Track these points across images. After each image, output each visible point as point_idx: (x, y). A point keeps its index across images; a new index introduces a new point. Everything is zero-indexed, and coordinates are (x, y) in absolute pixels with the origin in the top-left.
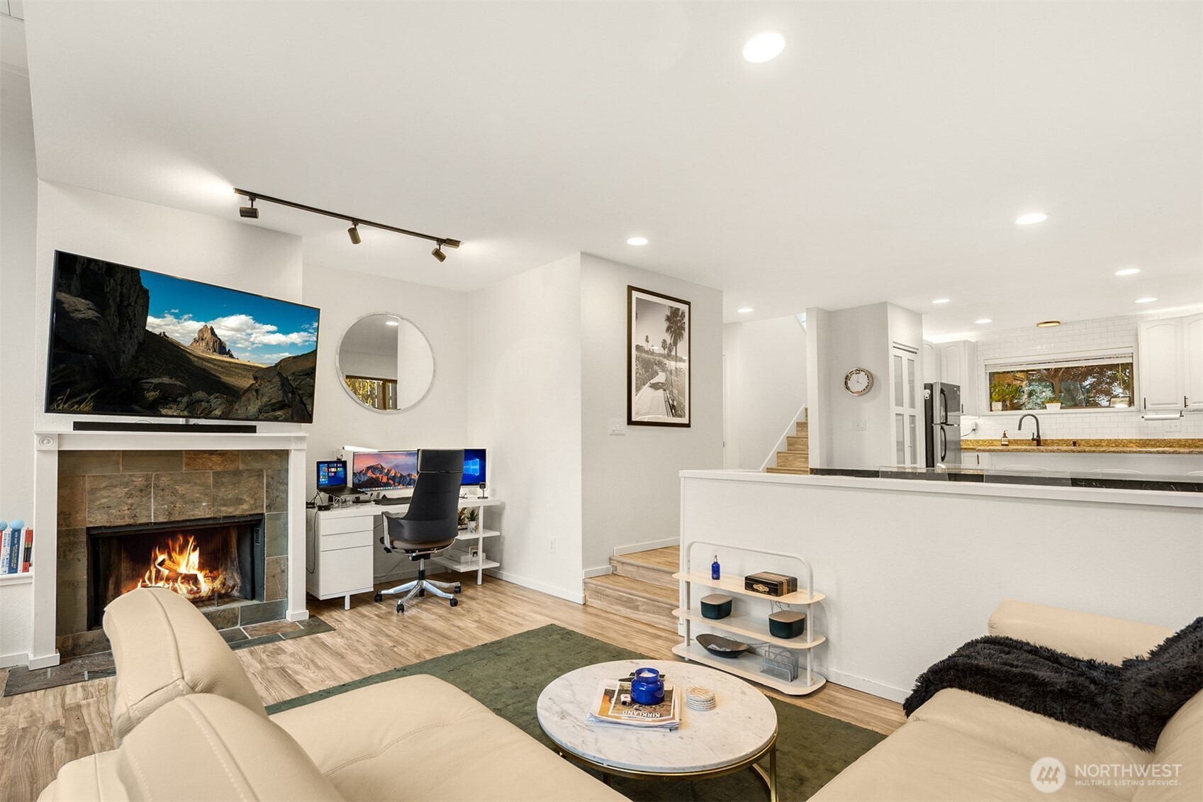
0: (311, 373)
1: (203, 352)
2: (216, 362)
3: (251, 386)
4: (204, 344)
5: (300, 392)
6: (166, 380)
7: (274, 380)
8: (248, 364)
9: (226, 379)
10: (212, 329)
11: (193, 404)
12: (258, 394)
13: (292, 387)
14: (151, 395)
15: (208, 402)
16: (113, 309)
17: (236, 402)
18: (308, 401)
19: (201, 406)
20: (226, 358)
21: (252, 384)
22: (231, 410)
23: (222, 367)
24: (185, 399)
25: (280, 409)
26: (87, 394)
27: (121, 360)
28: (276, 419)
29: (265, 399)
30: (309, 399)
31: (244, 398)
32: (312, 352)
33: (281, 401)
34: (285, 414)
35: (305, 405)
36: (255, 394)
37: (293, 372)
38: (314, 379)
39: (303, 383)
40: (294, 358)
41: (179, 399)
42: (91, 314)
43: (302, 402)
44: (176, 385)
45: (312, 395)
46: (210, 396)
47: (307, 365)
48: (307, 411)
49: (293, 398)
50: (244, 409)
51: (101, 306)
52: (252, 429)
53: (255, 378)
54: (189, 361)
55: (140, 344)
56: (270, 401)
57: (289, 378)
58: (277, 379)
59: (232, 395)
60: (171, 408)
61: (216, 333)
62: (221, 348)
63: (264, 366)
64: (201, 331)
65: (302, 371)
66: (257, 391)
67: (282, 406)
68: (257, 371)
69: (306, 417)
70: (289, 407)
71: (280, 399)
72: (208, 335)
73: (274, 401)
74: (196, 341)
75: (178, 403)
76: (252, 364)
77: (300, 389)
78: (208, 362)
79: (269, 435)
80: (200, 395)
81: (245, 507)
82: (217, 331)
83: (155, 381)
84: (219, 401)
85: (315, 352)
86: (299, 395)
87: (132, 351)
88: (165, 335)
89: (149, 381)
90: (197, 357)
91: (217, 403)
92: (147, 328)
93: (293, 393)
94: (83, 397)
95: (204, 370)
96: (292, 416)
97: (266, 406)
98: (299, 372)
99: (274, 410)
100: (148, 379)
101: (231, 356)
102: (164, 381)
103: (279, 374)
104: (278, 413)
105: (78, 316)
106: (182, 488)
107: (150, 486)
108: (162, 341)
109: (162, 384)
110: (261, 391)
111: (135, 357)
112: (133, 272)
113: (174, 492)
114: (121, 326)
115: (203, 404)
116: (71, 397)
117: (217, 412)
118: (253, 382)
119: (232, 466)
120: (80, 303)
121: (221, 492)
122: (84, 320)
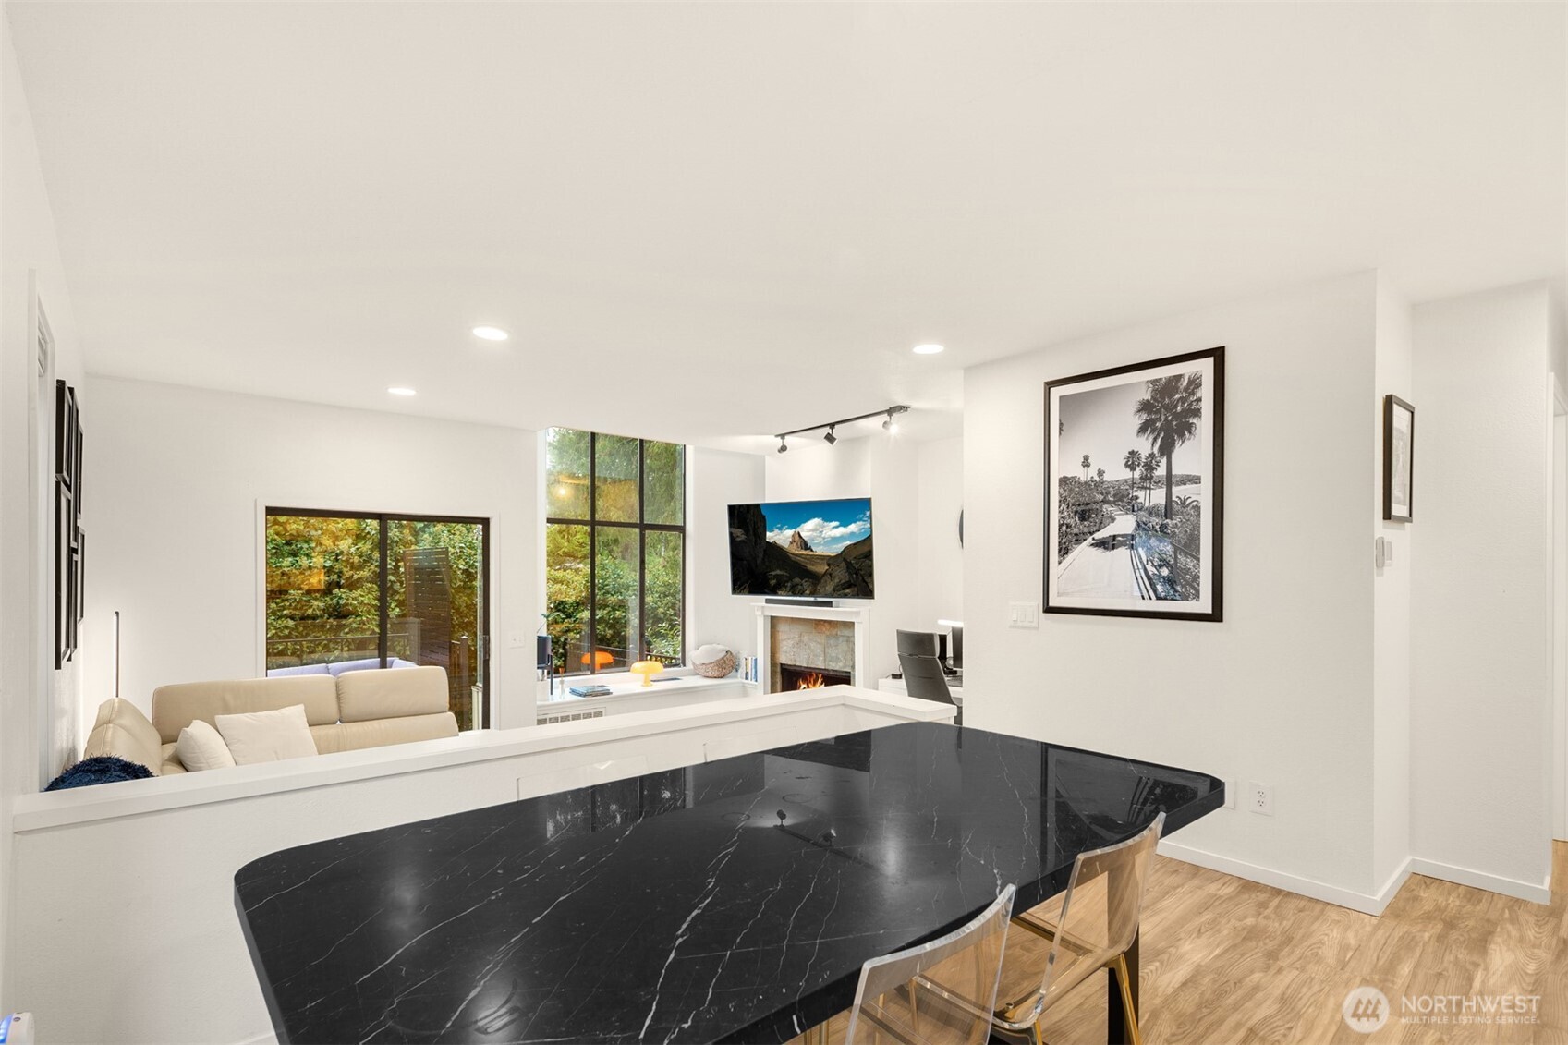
0: (869, 555)
1: (796, 549)
2: (804, 556)
3: (826, 571)
4: (796, 544)
5: (862, 573)
6: (778, 572)
7: (841, 565)
8: (823, 554)
9: (810, 567)
10: (799, 533)
11: (795, 586)
12: (831, 577)
13: (856, 569)
14: (773, 582)
15: (802, 584)
16: (751, 532)
17: (817, 583)
18: (868, 580)
19: (798, 588)
20: (812, 553)
22: (815, 590)
23: (808, 559)
24: (789, 584)
25: (848, 588)
26: (746, 584)
27: (759, 560)
28: (846, 596)
29: (837, 581)
30: (870, 577)
31: (822, 580)
32: (868, 537)
33: (849, 581)
34: (853, 592)
35: (866, 583)
37: (855, 556)
38: (871, 560)
39: (863, 565)
40: (854, 544)
41: (786, 584)
42: (743, 537)
43: (864, 580)
44: (783, 573)
45: (871, 575)
46: (803, 580)
47: (865, 549)
48: (869, 588)
49: (857, 578)
50: (824, 588)
51: (747, 533)
52: (829, 604)
53: (829, 565)
54: (789, 558)
55: (765, 551)
56: (840, 582)
57: (853, 562)
58: (843, 564)
59: (815, 579)
60: (783, 590)
62: (805, 546)
63: (833, 555)
64: (793, 535)
65: (862, 554)
66: (830, 574)
67: (849, 585)
68: (829, 559)
69: (868, 593)
70: (855, 585)
71: (848, 579)
72: (797, 538)
73: (843, 581)
74: (791, 543)
75: (786, 587)
76: (826, 554)
77: (862, 571)
78: (799, 556)
79: (845, 609)
80: (797, 580)
81: (841, 664)
82: (802, 534)
83: (774, 573)
84: (809, 583)
85: (870, 538)
86: (861, 575)
87: (762, 556)
90: (793, 554)
91: (807, 585)
92: (767, 540)
93: (856, 574)
94: (744, 586)
95: (797, 563)
96: (858, 593)
97: (838, 585)
98: (860, 555)
99: (844, 589)
100: (771, 571)
101: (812, 550)
103: (845, 559)
104: (847, 591)
105: (738, 539)
106: (813, 645)
107: (800, 641)
108: (774, 547)
109: (777, 575)
110: (834, 574)
111: (763, 559)
112: (757, 506)
113: (809, 647)
114: (756, 541)
115: (800, 587)
116: (740, 586)
117: (808, 592)
118: (827, 568)
119: (834, 632)
120: (739, 532)
121: (829, 651)
122: (741, 541)
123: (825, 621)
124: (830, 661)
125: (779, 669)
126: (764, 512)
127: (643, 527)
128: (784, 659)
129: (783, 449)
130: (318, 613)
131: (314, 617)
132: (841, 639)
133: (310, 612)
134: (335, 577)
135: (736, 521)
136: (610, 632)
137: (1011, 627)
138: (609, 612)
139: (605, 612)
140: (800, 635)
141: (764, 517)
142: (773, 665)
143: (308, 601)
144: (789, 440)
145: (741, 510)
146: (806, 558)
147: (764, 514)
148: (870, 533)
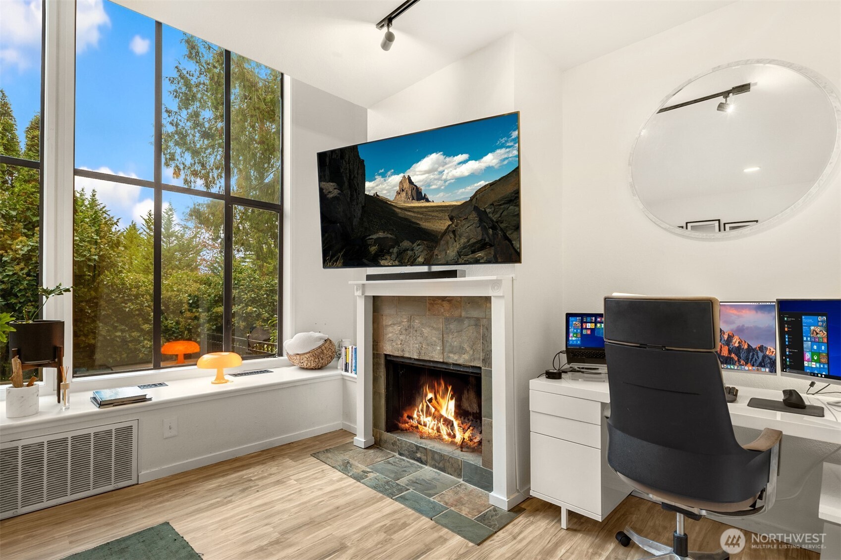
0: (514, 199)
1: (405, 202)
2: (415, 210)
3: (447, 228)
4: (404, 195)
5: (503, 225)
6: (381, 235)
7: (470, 217)
8: (443, 204)
9: (425, 225)
10: (409, 178)
11: (402, 253)
12: (455, 236)
13: (492, 221)
14: (373, 249)
15: (412, 250)
16: (346, 184)
17: (435, 248)
18: (513, 236)
19: (407, 254)
20: (427, 204)
21: (449, 226)
22: (432, 256)
24: (395, 250)
25: (481, 249)
26: (339, 254)
27: (354, 224)
28: (477, 262)
29: (463, 240)
30: (515, 233)
31: (442, 242)
32: (513, 171)
33: (481, 240)
34: (486, 255)
35: (510, 241)
36: (453, 236)
37: (491, 202)
39: (505, 213)
40: (491, 185)
41: (391, 251)
42: (336, 192)
43: (506, 238)
44: (388, 237)
45: (517, 228)
46: (413, 244)
47: (509, 189)
48: (512, 249)
49: (495, 234)
50: (444, 253)
51: (340, 186)
52: (453, 274)
53: (451, 219)
54: (394, 214)
55: (363, 207)
56: (468, 241)
57: (488, 210)
58: (474, 216)
59: (432, 240)
60: (386, 259)
61: (413, 181)
62: (418, 195)
63: (459, 203)
64: (401, 182)
65: (503, 198)
66: (454, 232)
67: (482, 245)
68: (452, 211)
69: (512, 255)
70: (491, 246)
71: (480, 238)
72: (406, 185)
73: (473, 241)
74: (398, 193)
75: (390, 254)
76: (447, 204)
77: (502, 223)
78: (409, 211)
80: (406, 244)
81: (466, 356)
83: (374, 236)
84: (421, 248)
85: (517, 171)
86: (501, 230)
87: (359, 215)
88: (377, 195)
89: (371, 237)
90: (400, 208)
91: (420, 250)
92: (367, 193)
93: (494, 228)
94: (337, 256)
95: (406, 219)
96: (495, 256)
97: (464, 248)
98: (498, 201)
99: (473, 252)
100: (370, 235)
101: (427, 201)
102: (381, 236)
103: (476, 209)
104: (479, 254)
105: (331, 196)
106: (426, 331)
107: (410, 326)
108: (376, 201)
109: (379, 238)
110: (458, 233)
111: (361, 219)
112: (354, 149)
113: (422, 334)
114: (352, 195)
115: (410, 253)
116: (332, 258)
117: (421, 260)
118: (450, 223)
119: (456, 313)
120: (330, 186)
121: (450, 338)
122: (333, 197)
123: (445, 299)
124: (451, 352)
125: (382, 361)
128: (389, 348)
132: (466, 322)
135: (327, 172)
138: (243, 307)
139: (240, 307)
140: (410, 320)
141: (362, 162)
142: (376, 355)
145: (334, 156)
146: (418, 213)
147: (362, 158)
148: (518, 165)
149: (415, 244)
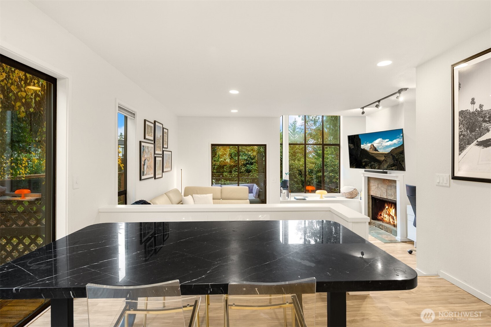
0: (402, 153)
1: (372, 151)
2: (375, 154)
3: (384, 160)
4: (372, 149)
5: (399, 160)
6: (366, 160)
7: (390, 157)
8: (383, 153)
9: (378, 158)
10: (373, 145)
11: (372, 165)
13: (396, 158)
14: (364, 164)
15: (374, 165)
16: (356, 145)
17: (381, 165)
18: (402, 163)
20: (378, 152)
22: (380, 167)
24: (370, 165)
25: (393, 166)
26: (354, 164)
27: (358, 156)
28: (392, 170)
29: (388, 163)
30: (403, 162)
31: (383, 163)
32: (402, 145)
33: (393, 164)
34: (395, 168)
35: (401, 165)
36: (385, 162)
37: (396, 153)
39: (400, 157)
40: (396, 148)
42: (353, 147)
47: (401, 150)
48: (403, 167)
49: (397, 162)
50: (383, 166)
51: (354, 145)
52: (386, 173)
53: (385, 157)
54: (369, 154)
55: (361, 152)
56: (390, 164)
57: (395, 155)
58: (391, 157)
59: (380, 163)
60: (367, 167)
62: (376, 150)
63: (387, 153)
65: (399, 152)
66: (386, 161)
68: (385, 155)
69: (402, 169)
70: (396, 166)
71: (393, 163)
72: (372, 147)
73: (391, 164)
74: (370, 149)
75: (369, 165)
78: (373, 154)
79: (393, 175)
80: (373, 163)
81: (393, 197)
82: (374, 145)
83: (364, 160)
84: (377, 164)
85: (403, 145)
86: (399, 161)
87: (360, 154)
90: (371, 153)
92: (361, 148)
93: (397, 160)
95: (373, 156)
96: (397, 169)
97: (389, 165)
98: (398, 153)
99: (391, 167)
101: (378, 151)
103: (392, 155)
104: (393, 168)
105: (352, 148)
106: (382, 188)
107: (378, 187)
108: (364, 150)
109: (365, 161)
110: (387, 161)
111: (360, 155)
112: (358, 135)
113: (381, 189)
114: (357, 148)
115: (374, 166)
116: (352, 165)
117: (377, 168)
119: (390, 184)
120: (352, 145)
121: (388, 191)
122: (352, 149)
123: (387, 179)
124: (389, 196)
125: (370, 197)
126: (360, 137)
127: (323, 145)
128: (372, 193)
129: (363, 113)
130: (243, 171)
131: (243, 172)
132: (393, 187)
133: (242, 171)
134: (247, 162)
135: (351, 142)
136: (329, 180)
137: (437, 185)
140: (378, 185)
141: (360, 139)
142: (369, 195)
143: (241, 168)
144: (365, 109)
145: (352, 137)
146: (376, 155)
147: (360, 138)
148: (402, 143)
149: (375, 163)
